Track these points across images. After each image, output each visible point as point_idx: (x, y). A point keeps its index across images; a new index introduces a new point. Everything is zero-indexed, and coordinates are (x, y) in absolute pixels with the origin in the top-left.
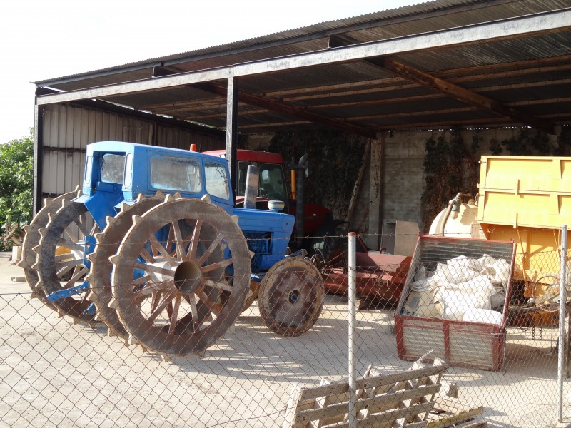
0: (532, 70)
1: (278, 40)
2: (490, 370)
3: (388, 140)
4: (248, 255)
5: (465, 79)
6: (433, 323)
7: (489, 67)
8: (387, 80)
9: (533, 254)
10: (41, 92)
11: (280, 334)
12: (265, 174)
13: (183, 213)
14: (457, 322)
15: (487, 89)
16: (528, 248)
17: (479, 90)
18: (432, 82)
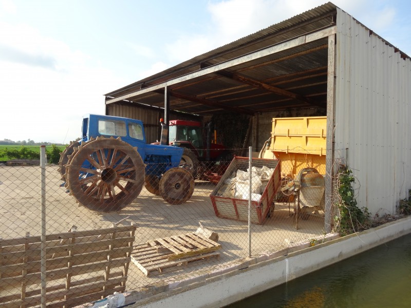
0: (306, 77)
1: (182, 68)
2: (258, 224)
3: (260, 116)
4: (143, 166)
5: (277, 84)
6: (228, 200)
7: (285, 76)
8: (243, 86)
9: (298, 166)
10: (107, 99)
11: (170, 203)
12: (194, 132)
13: (106, 145)
14: (239, 200)
15: (291, 88)
16: (296, 163)
17: (287, 89)
18: (261, 85)
